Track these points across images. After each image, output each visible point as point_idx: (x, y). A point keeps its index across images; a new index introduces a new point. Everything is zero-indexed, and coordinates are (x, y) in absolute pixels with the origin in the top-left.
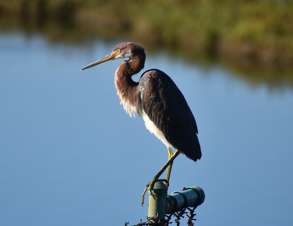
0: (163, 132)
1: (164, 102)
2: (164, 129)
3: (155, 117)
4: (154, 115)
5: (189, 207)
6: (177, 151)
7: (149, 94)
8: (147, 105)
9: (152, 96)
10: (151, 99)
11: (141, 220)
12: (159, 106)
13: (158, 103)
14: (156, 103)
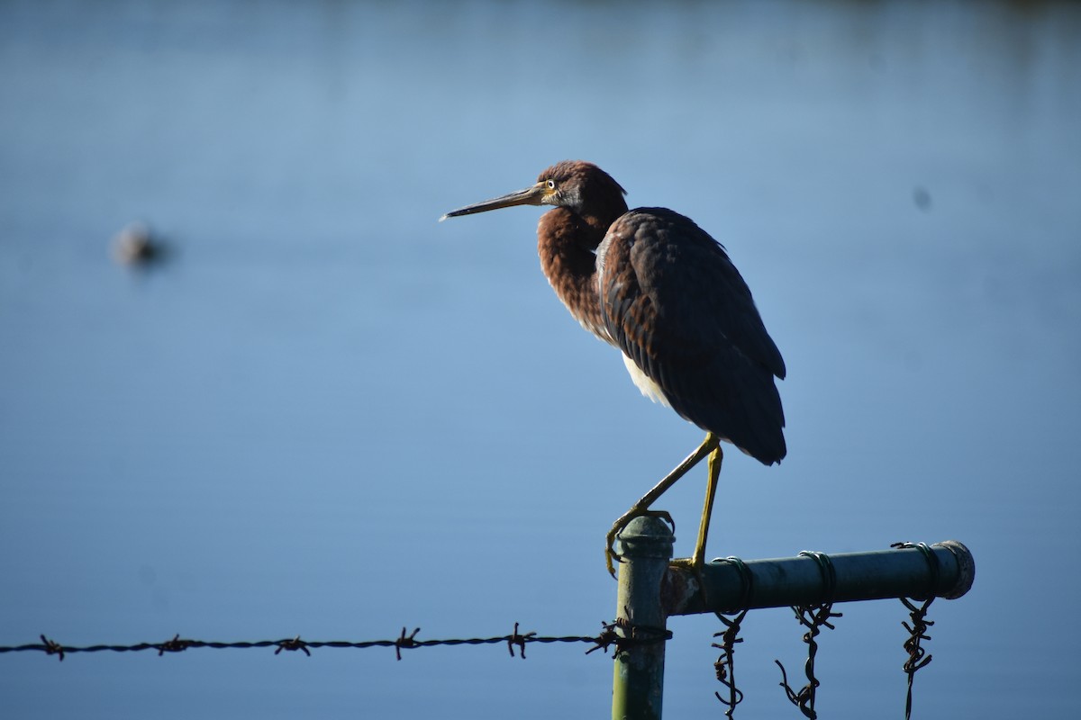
0: (660, 384)
1: (653, 296)
2: (662, 376)
3: (633, 342)
4: (631, 336)
5: (909, 599)
6: (708, 435)
7: (612, 281)
8: (610, 313)
9: (619, 285)
10: (618, 291)
11: (517, 624)
12: (640, 309)
13: (635, 302)
14: (631, 302)
